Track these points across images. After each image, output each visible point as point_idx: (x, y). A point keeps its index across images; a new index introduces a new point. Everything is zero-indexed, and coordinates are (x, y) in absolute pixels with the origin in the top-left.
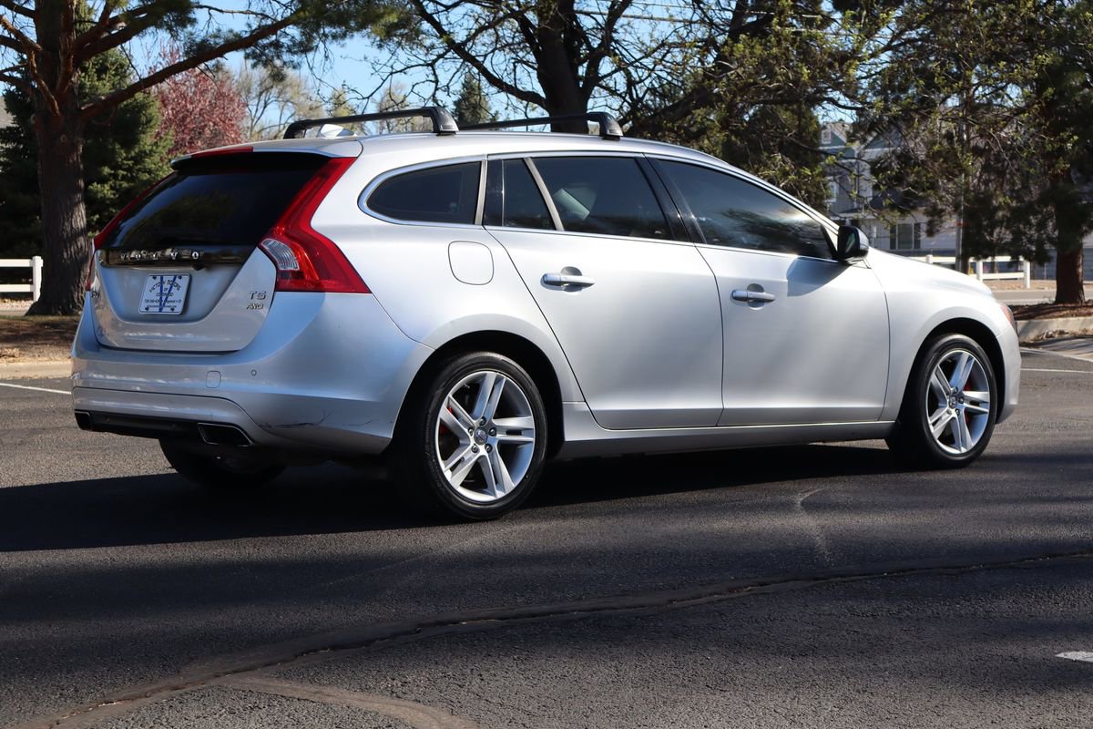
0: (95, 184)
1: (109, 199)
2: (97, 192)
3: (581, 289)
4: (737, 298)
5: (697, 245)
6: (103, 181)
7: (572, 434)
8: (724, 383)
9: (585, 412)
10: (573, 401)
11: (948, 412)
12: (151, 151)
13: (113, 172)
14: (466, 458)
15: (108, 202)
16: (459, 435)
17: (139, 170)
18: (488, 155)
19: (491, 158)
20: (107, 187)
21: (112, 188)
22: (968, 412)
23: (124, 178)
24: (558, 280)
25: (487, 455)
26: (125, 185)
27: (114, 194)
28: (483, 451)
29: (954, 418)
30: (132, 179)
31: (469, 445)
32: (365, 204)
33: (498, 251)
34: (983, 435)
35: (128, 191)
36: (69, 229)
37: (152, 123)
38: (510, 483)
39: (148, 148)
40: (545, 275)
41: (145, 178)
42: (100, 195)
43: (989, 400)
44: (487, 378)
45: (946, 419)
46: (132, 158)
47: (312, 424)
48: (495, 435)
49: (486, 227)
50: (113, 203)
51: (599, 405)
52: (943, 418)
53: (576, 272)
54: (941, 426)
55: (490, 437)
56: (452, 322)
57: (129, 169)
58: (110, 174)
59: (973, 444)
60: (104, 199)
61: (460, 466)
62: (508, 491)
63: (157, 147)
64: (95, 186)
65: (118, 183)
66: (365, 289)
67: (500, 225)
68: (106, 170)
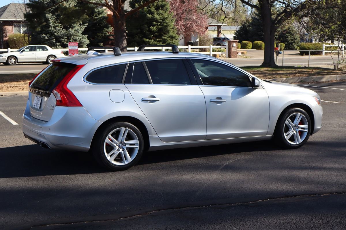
0: (151, 27)
1: (155, 31)
2: (152, 29)
3: (155, 102)
4: (211, 102)
5: (199, 85)
6: (154, 26)
7: (152, 144)
8: (207, 127)
9: (157, 138)
10: (152, 135)
11: (293, 132)
12: (167, 17)
13: (156, 23)
14: (115, 153)
15: (155, 32)
16: (113, 146)
17: (164, 23)
18: (130, 61)
19: (130, 62)
20: (155, 27)
21: (157, 28)
22: (299, 131)
23: (160, 25)
24: (147, 100)
25: (122, 152)
26: (160, 27)
27: (157, 29)
28: (121, 150)
29: (294, 133)
30: (162, 25)
31: (116, 149)
32: (85, 79)
33: (126, 91)
34: (305, 138)
35: (161, 28)
36: (122, 47)
37: (168, 10)
38: (130, 159)
39: (166, 17)
40: (142, 98)
41: (165, 25)
42: (153, 30)
43: (308, 128)
44: (122, 130)
45: (292, 134)
46: (162, 20)
47: (65, 144)
48: (126, 145)
49: (125, 84)
50: (157, 32)
51: (161, 136)
52: (290, 134)
53: (154, 97)
54: (289, 136)
55: (124, 146)
56: (108, 114)
57: (161, 22)
58: (156, 24)
59: (301, 141)
60: (154, 31)
61: (113, 155)
62: (129, 162)
63: (169, 16)
64: (152, 27)
65: (158, 26)
66: (81, 105)
67: (130, 83)
68: (155, 23)
